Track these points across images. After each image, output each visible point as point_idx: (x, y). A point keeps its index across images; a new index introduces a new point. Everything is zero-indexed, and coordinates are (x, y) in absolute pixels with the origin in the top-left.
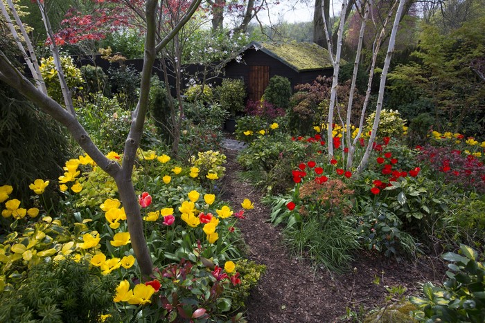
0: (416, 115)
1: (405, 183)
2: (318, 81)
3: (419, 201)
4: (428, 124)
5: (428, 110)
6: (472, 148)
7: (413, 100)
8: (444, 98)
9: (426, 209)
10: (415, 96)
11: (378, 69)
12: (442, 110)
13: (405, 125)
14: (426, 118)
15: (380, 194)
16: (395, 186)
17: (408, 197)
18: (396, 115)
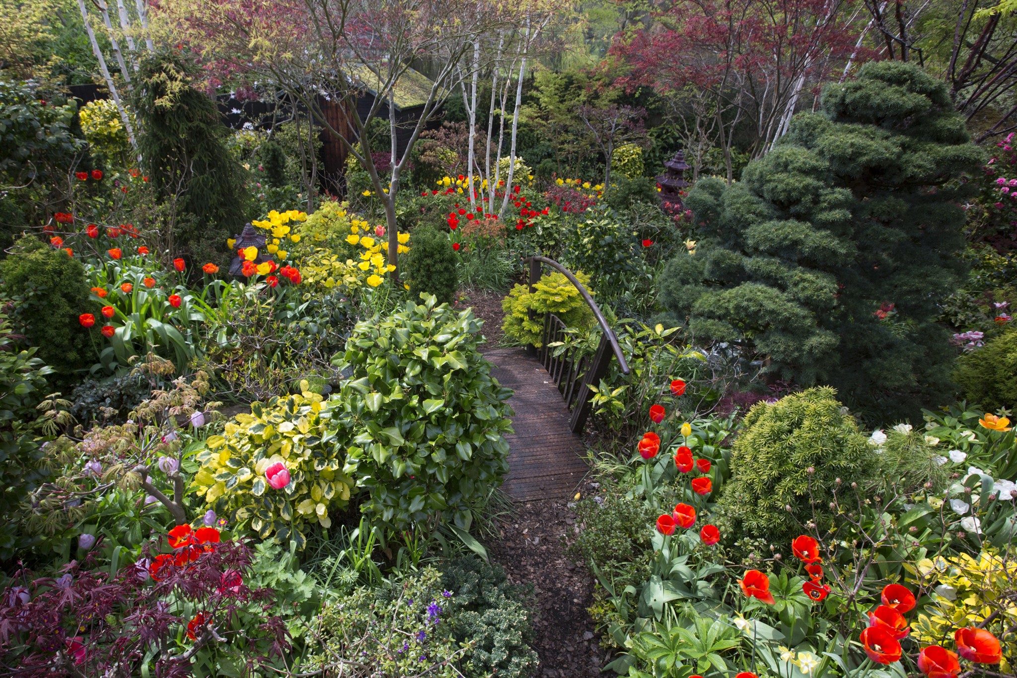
0: (539, 163)
1: (540, 218)
2: (445, 127)
3: (551, 231)
4: (551, 170)
5: (549, 155)
6: (587, 191)
7: (533, 144)
8: (563, 143)
9: (556, 235)
10: (535, 140)
11: (498, 110)
12: (561, 156)
13: (531, 174)
14: (548, 163)
15: (523, 229)
16: (532, 221)
17: (544, 229)
18: (521, 163)
